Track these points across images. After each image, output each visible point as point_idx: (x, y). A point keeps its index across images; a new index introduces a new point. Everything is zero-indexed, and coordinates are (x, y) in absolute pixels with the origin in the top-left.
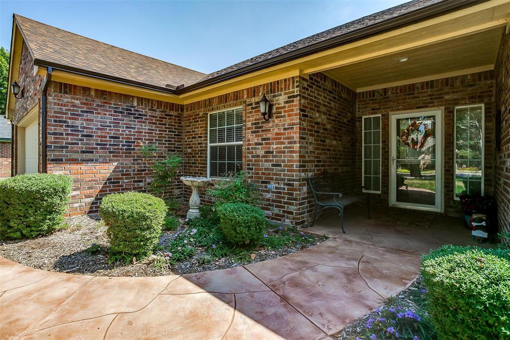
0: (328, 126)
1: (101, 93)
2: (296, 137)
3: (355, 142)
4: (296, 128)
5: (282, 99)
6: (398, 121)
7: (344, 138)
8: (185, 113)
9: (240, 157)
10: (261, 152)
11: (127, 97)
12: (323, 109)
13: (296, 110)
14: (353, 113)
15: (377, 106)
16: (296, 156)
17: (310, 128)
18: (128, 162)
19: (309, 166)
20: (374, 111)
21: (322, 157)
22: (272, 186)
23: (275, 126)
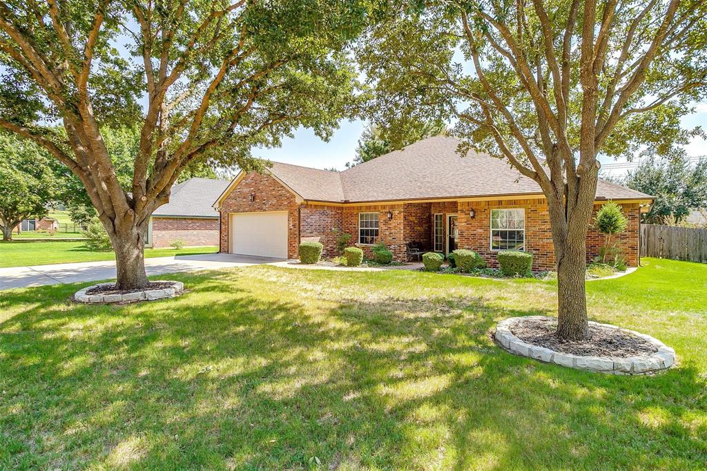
0: (416, 222)
1: (316, 206)
2: (402, 228)
3: (430, 227)
4: (402, 224)
5: (396, 212)
6: (450, 218)
7: (424, 225)
8: (344, 211)
9: (377, 235)
10: (388, 233)
11: (323, 206)
12: (413, 215)
13: (402, 217)
14: (430, 213)
15: (441, 209)
16: (402, 235)
17: (408, 223)
18: (324, 236)
19: (407, 239)
20: (440, 211)
21: (413, 235)
22: (392, 247)
23: (393, 223)
